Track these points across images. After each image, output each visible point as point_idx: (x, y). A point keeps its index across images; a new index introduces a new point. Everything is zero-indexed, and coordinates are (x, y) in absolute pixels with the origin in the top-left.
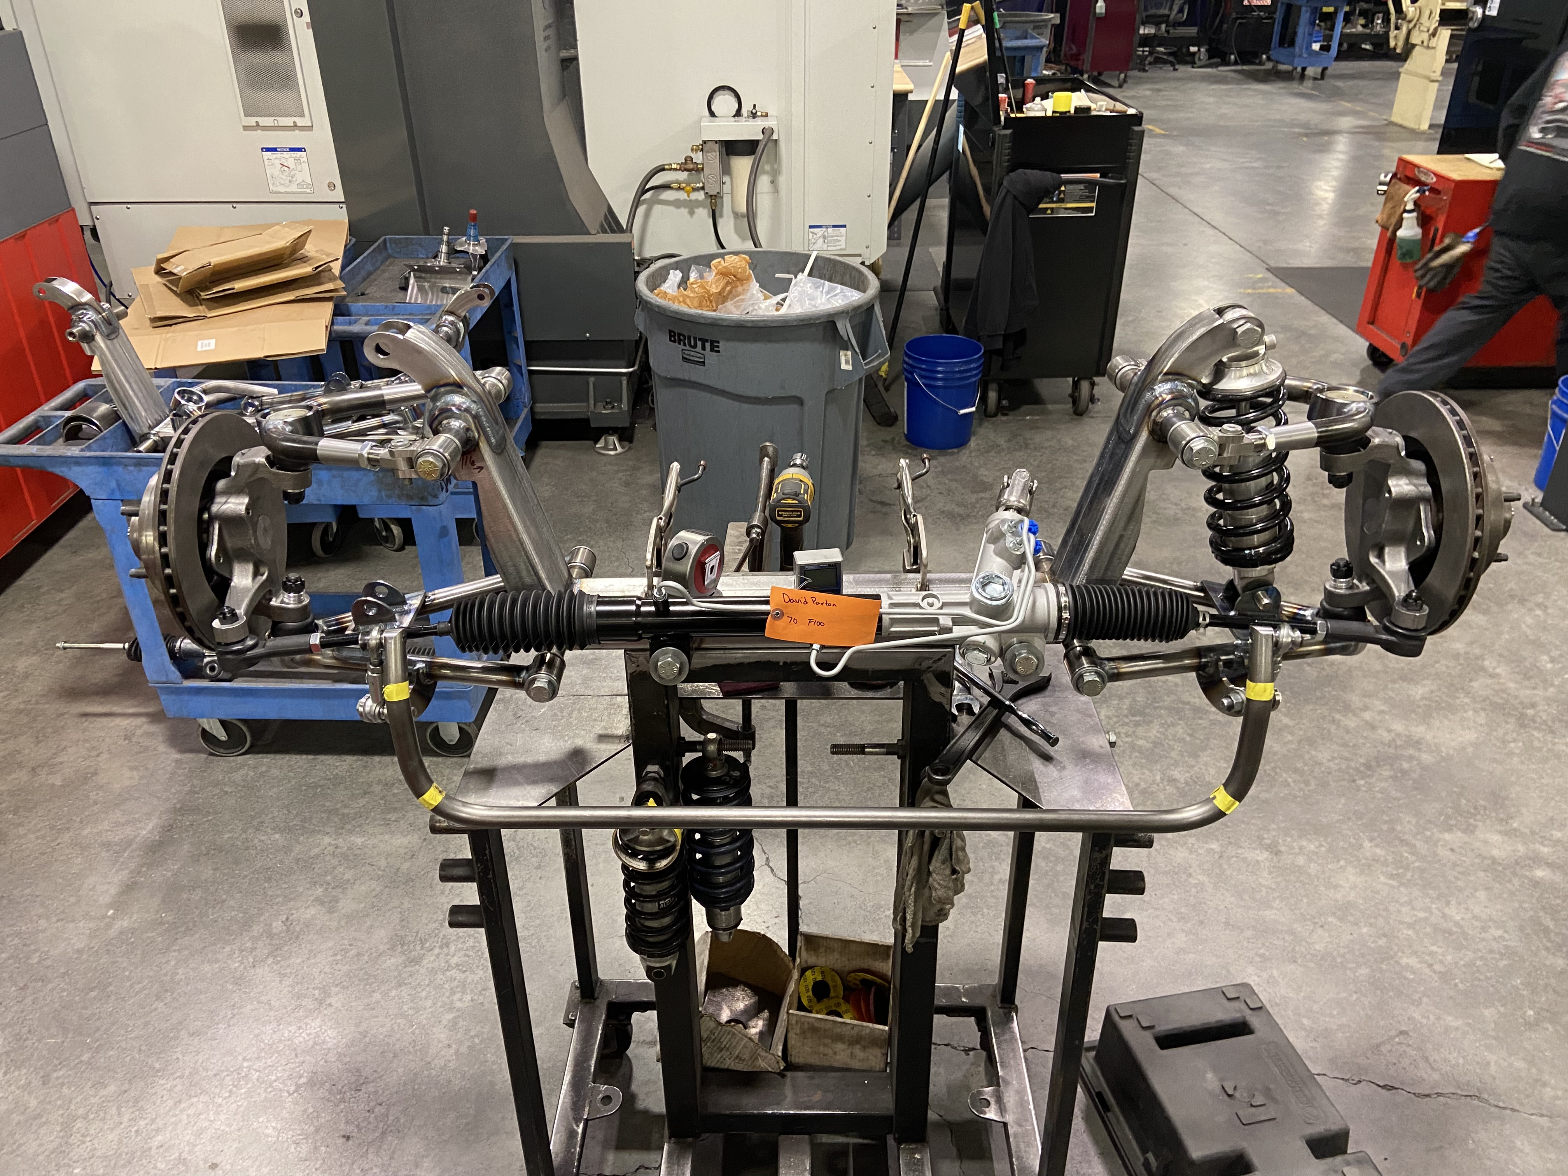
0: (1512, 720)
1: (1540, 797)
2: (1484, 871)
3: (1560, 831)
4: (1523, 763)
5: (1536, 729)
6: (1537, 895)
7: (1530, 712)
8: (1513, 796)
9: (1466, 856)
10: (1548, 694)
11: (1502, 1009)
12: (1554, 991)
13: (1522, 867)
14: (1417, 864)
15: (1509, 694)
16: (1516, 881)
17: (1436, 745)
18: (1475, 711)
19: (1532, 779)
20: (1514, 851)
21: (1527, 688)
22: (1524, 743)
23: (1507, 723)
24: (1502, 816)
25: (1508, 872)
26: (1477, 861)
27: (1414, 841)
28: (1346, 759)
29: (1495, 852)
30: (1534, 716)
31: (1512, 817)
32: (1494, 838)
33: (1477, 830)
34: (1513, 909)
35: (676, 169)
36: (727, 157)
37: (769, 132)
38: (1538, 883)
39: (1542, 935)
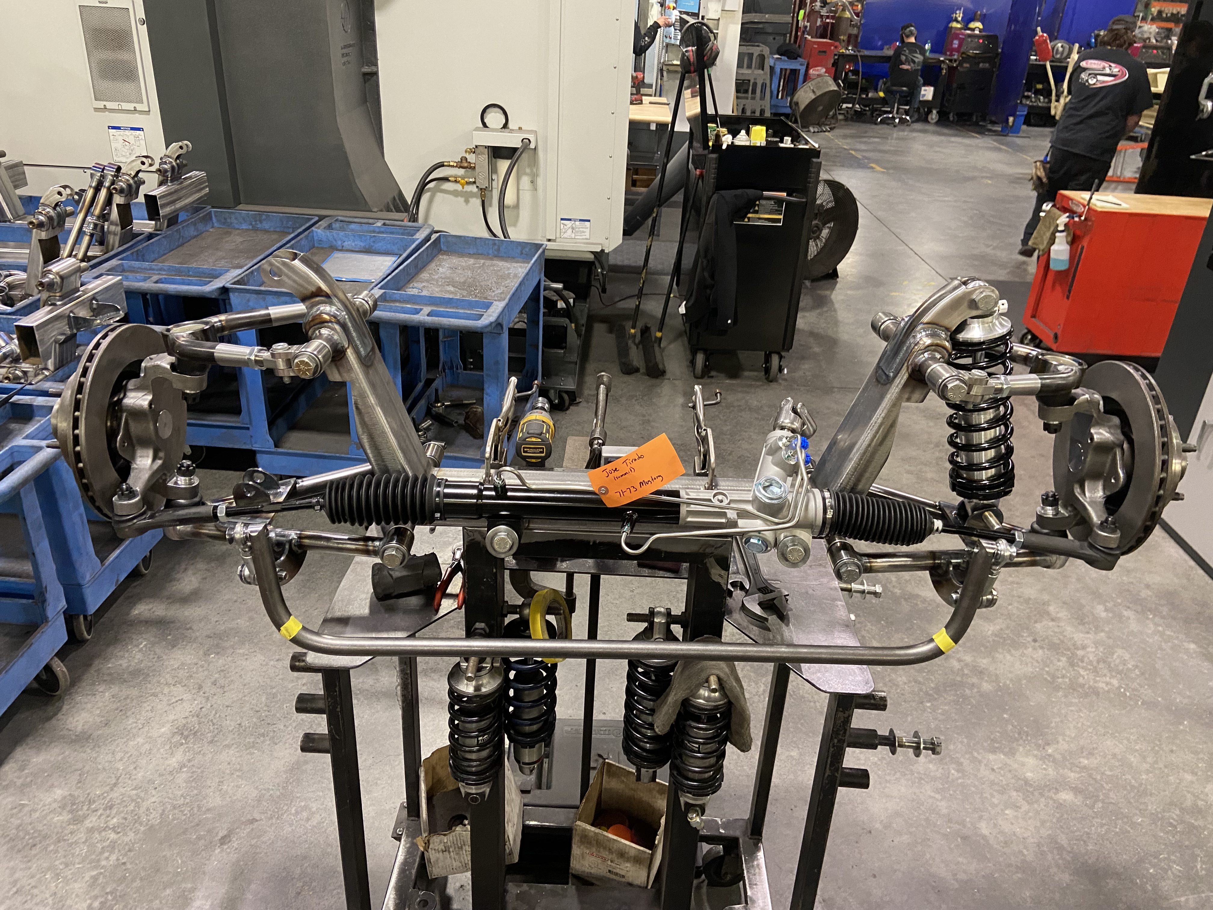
0: (1064, 659)
1: (1076, 728)
2: (1017, 791)
3: (1088, 759)
4: (1066, 696)
5: (1083, 668)
6: (1058, 815)
7: (1080, 653)
8: (1053, 725)
9: (1004, 776)
10: (1098, 638)
13: (1049, 791)
14: (960, 781)
15: (1065, 636)
16: (1043, 800)
17: (996, 675)
18: (1034, 649)
19: (1072, 711)
20: (1045, 775)
21: (1082, 632)
22: (1070, 679)
23: (1059, 660)
24: (1040, 742)
25: (1036, 793)
26: (1013, 781)
27: (962, 760)
28: (920, 683)
29: (1029, 775)
30: (1083, 657)
31: (1049, 744)
32: (1031, 761)
33: (1018, 754)
34: (1035, 827)
35: (453, 166)
36: (494, 160)
37: (526, 142)
38: (1061, 804)
39: (1055, 852)
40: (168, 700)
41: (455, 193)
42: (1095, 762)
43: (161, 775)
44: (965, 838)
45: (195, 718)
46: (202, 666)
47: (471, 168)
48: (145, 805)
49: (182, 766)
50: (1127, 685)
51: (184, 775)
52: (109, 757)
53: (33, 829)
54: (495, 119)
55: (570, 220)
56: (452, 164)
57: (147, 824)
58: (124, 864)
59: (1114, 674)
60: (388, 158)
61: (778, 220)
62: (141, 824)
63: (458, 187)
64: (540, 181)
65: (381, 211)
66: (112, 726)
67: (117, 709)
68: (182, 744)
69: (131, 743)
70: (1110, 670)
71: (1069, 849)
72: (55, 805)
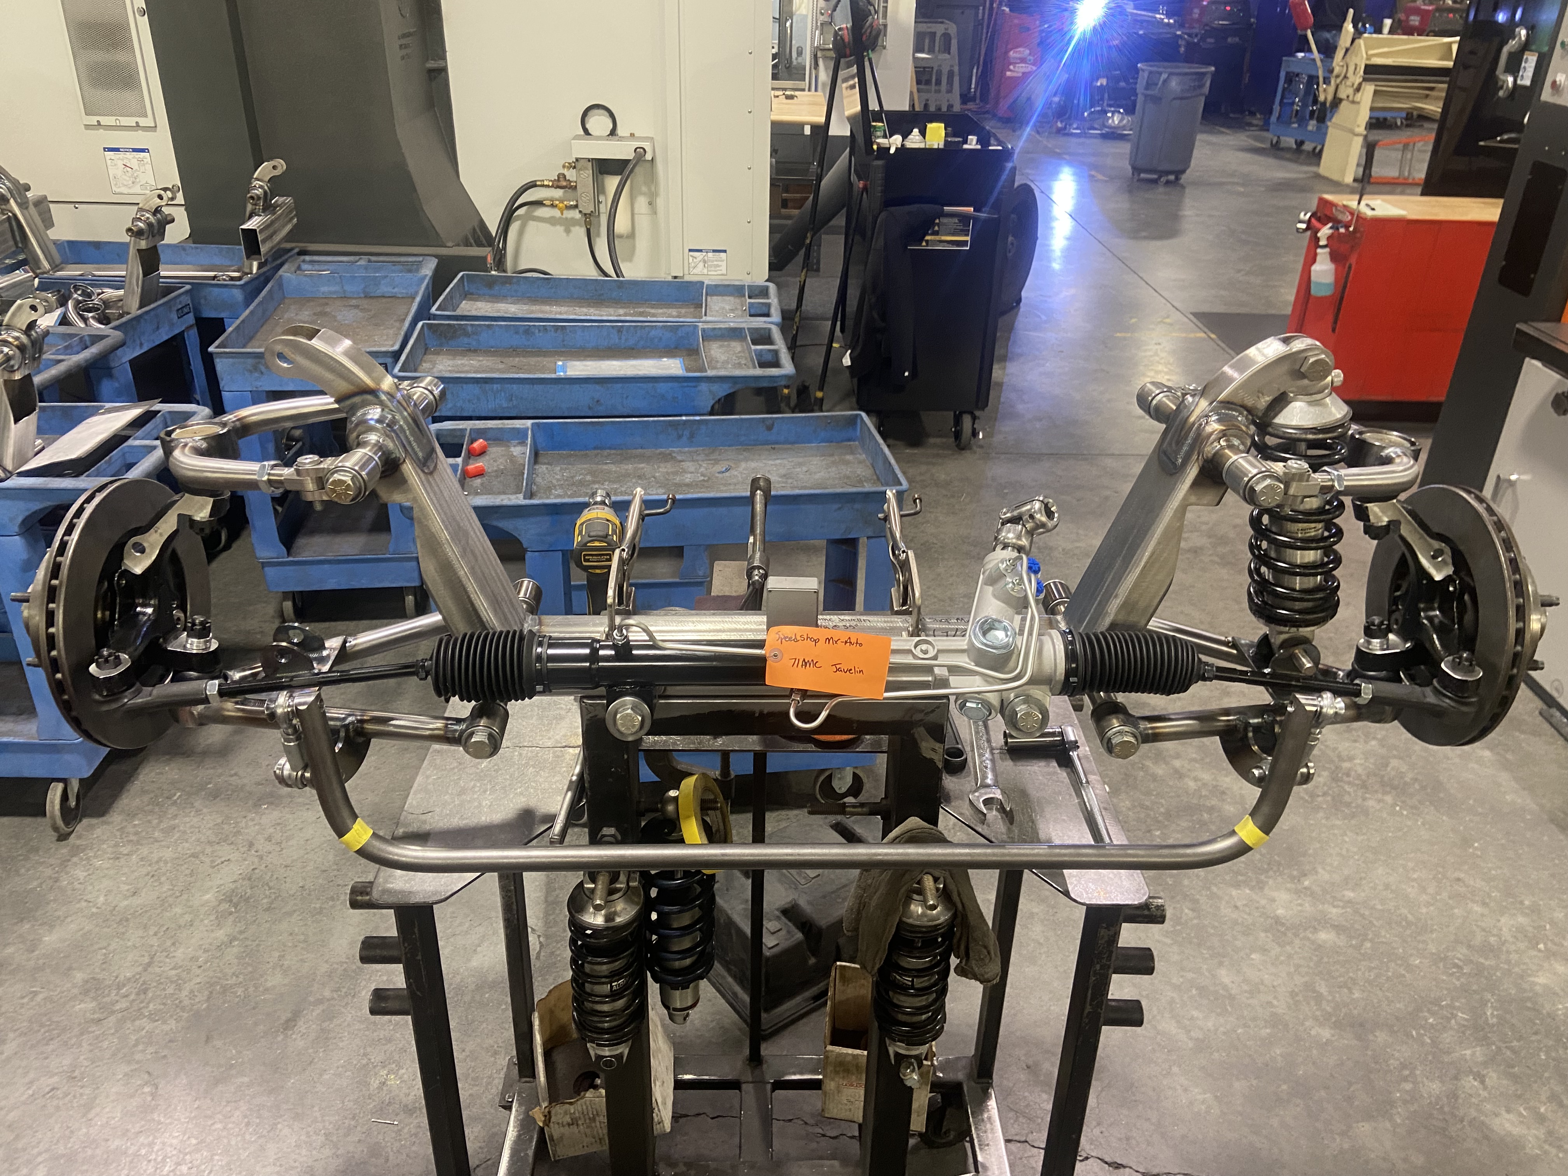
1: (1339, 854)
2: (1266, 931)
3: (1353, 890)
4: (1327, 818)
5: (1349, 783)
6: (1316, 959)
7: (1346, 765)
8: (1311, 851)
9: (1249, 914)
11: (1254, 1082)
12: (1314, 1063)
13: (1305, 930)
14: (1195, 921)
16: (1297, 942)
19: (1335, 835)
20: (1301, 911)
22: (1333, 799)
24: (1295, 873)
25: (1290, 934)
26: (1261, 920)
28: (1147, 808)
29: (1280, 912)
30: (1350, 769)
31: (1305, 875)
32: (1283, 896)
33: (1266, 888)
34: (1289, 974)
35: (548, 186)
36: (600, 176)
37: (640, 153)
38: (1320, 946)
39: (1313, 1003)
40: (213, 861)
41: (552, 221)
42: (1363, 894)
43: (206, 951)
44: (1202, 990)
45: (246, 882)
46: (253, 820)
47: (570, 187)
48: (188, 987)
49: (233, 939)
50: (1403, 802)
51: (235, 950)
52: (140, 933)
53: (49, 1020)
54: (599, 124)
55: (700, 251)
56: (546, 183)
57: (191, 1010)
58: (165, 1056)
59: (1388, 789)
60: (465, 178)
61: (964, 243)
62: (183, 1009)
63: (556, 213)
64: (660, 202)
65: (458, 245)
66: (143, 894)
67: (148, 874)
68: (231, 913)
69: (168, 914)
70: (1383, 784)
71: (1330, 998)
72: (75, 991)
